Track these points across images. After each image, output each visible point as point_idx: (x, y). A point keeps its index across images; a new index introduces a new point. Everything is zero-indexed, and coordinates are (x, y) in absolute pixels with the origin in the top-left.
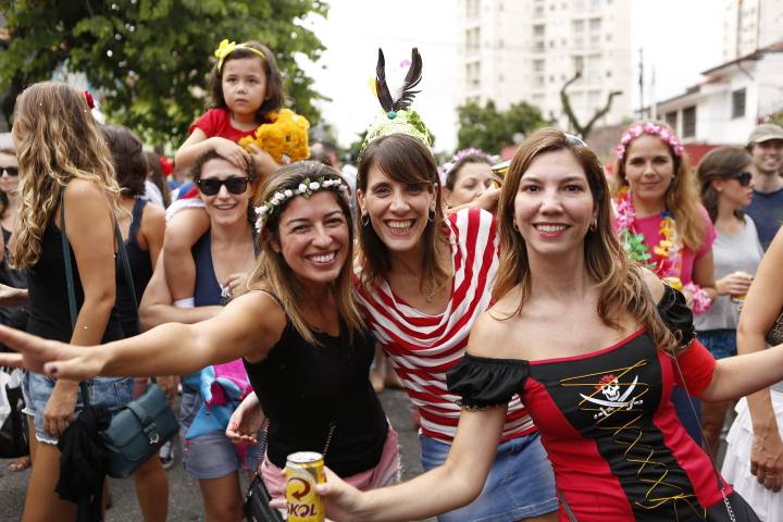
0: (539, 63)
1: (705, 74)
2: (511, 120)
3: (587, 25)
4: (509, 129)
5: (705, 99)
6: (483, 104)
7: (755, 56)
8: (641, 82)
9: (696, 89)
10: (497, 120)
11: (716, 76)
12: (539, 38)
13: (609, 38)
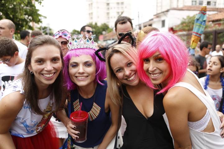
0: (108, 13)
1: (154, 15)
2: (101, 28)
3: (120, 4)
4: (101, 30)
5: (154, 22)
6: (94, 24)
7: (168, 11)
8: (138, 17)
9: (152, 19)
10: (97, 28)
11: (157, 16)
12: (108, 7)
13: (126, 7)
